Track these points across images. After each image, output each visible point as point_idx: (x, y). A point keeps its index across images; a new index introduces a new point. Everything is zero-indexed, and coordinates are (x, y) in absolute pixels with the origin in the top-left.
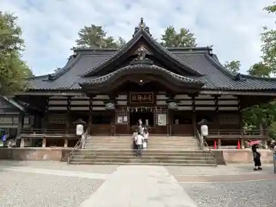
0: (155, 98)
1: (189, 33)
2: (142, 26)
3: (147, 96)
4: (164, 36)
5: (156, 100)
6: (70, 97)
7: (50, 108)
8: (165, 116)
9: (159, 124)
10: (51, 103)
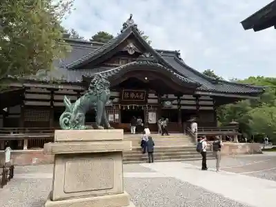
2: (130, 22)
8: (155, 114)
9: (150, 122)
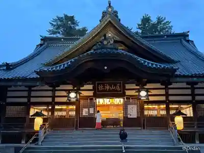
0: (124, 87)
1: (165, 21)
3: (115, 85)
4: (139, 25)
5: (124, 89)
6: (30, 87)
7: (9, 100)
10: (9, 94)
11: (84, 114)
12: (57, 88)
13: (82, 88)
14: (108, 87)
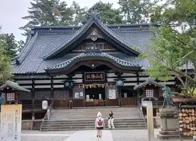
3: (99, 75)
5: (106, 77)
8: (114, 91)
9: (110, 98)
11: (76, 97)
12: (54, 77)
13: (73, 77)
14: (93, 76)
